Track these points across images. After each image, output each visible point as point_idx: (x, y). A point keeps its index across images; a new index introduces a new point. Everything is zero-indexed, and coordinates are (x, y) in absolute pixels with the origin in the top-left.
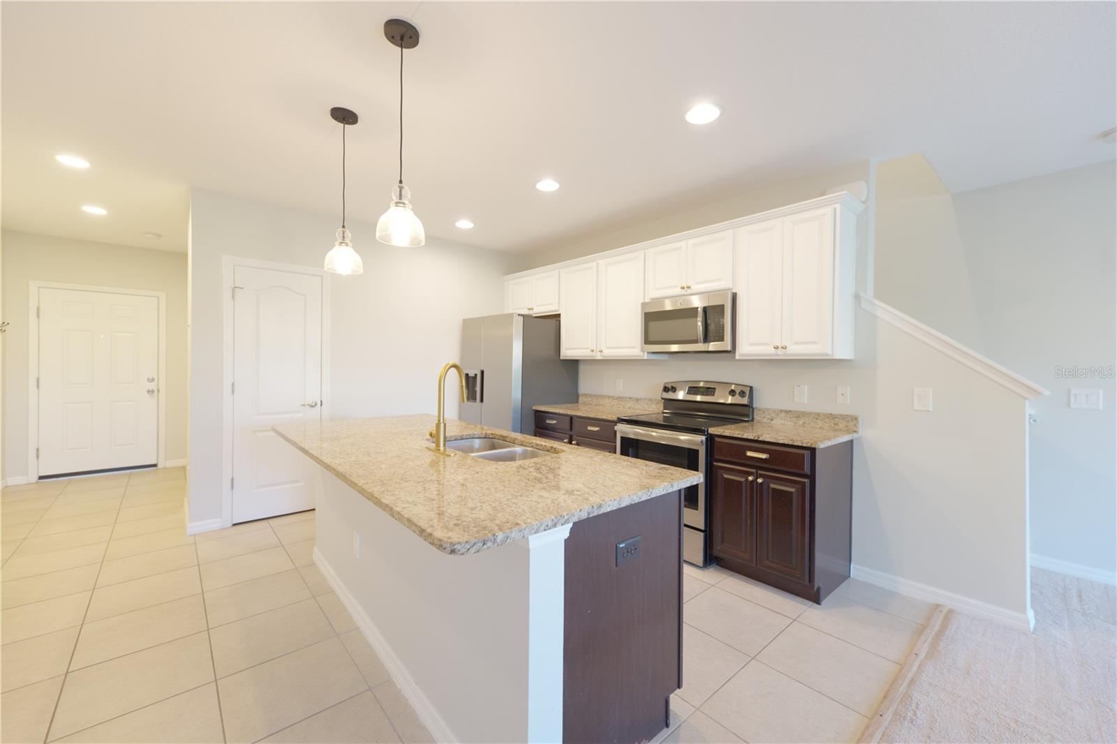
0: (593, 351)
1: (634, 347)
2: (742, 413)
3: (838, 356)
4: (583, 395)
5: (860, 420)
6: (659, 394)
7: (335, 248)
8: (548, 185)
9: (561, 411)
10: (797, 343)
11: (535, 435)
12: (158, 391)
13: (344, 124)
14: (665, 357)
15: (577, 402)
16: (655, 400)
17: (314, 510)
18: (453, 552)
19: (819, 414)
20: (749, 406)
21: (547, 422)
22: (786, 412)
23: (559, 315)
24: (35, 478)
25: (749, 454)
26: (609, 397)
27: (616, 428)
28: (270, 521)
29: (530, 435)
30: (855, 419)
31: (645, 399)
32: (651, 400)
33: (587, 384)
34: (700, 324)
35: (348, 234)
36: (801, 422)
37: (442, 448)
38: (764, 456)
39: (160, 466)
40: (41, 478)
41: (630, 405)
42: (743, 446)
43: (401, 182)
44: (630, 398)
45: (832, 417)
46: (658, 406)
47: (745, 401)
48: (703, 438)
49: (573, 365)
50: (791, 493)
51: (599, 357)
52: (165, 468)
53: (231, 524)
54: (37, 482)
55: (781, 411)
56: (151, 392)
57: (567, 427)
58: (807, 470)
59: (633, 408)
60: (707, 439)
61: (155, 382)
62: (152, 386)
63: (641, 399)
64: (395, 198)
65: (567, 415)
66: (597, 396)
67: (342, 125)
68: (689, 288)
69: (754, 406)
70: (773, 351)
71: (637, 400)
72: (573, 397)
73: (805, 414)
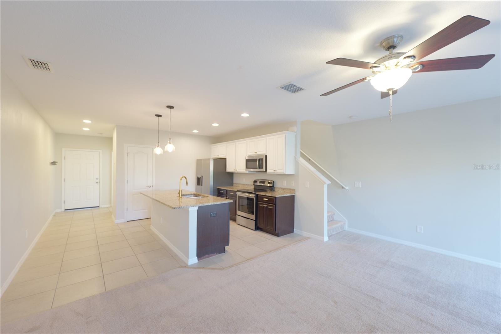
0: (235, 170)
1: (243, 169)
2: (272, 188)
4: (235, 183)
5: (296, 190)
6: (252, 183)
7: (156, 148)
8: (215, 125)
9: (224, 188)
10: (278, 170)
12: (100, 182)
14: (255, 172)
15: (233, 186)
16: (252, 185)
17: (150, 218)
18: (174, 208)
20: (273, 186)
21: (221, 192)
22: (281, 188)
23: (226, 158)
24: (63, 210)
25: (264, 199)
26: (241, 184)
27: (236, 193)
28: (138, 221)
30: (294, 190)
33: (236, 180)
34: (258, 163)
35: (159, 144)
36: (284, 191)
37: (180, 196)
38: (267, 199)
39: (100, 207)
40: (65, 210)
41: (246, 186)
42: (264, 197)
43: (170, 138)
45: (290, 189)
46: (253, 187)
47: (271, 185)
48: (255, 195)
49: (231, 174)
50: (272, 209)
51: (237, 172)
52: (101, 208)
53: (126, 221)
54: (64, 211)
56: (97, 183)
57: (225, 193)
58: (275, 203)
60: (256, 196)
61: (99, 180)
62: (98, 181)
64: (169, 142)
65: (225, 190)
66: (238, 184)
67: (158, 117)
68: (257, 153)
69: (275, 186)
71: (248, 185)
72: (232, 184)
73: (285, 189)
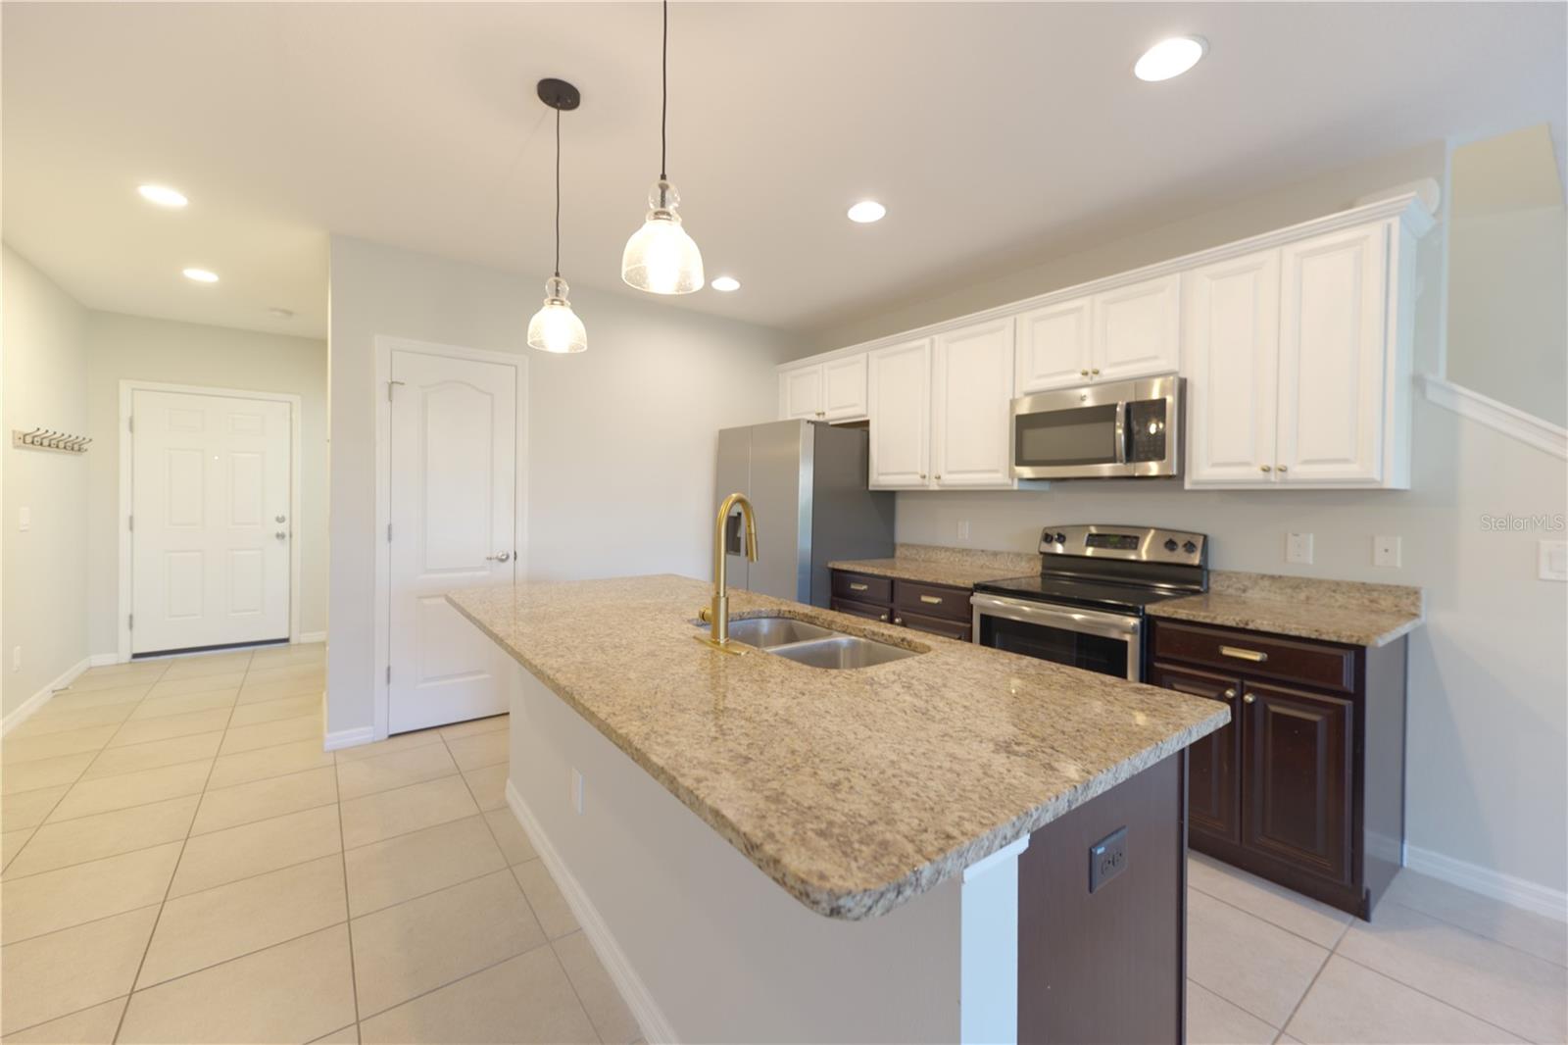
0: (924, 477)
1: (996, 471)
2: (1191, 579)
3: (1389, 484)
4: (902, 545)
5: (1424, 594)
6: (1035, 546)
7: (544, 308)
8: (867, 211)
9: (876, 572)
10: (1306, 462)
11: (832, 608)
12: (291, 536)
13: (558, 108)
14: (1045, 487)
15: (892, 555)
16: (1027, 554)
17: (507, 714)
18: (835, 912)
19: (1338, 584)
20: (1201, 570)
21: (853, 587)
22: (1273, 578)
23: (866, 423)
24: (126, 657)
25: (1227, 651)
26: (947, 549)
27: (973, 600)
28: (442, 730)
29: (826, 608)
30: (1415, 593)
31: (1009, 553)
32: (1018, 555)
33: (908, 529)
34: (1120, 431)
35: (565, 287)
36: (1303, 596)
37: (722, 640)
38: (1256, 657)
39: (293, 641)
40: (136, 656)
41: (982, 562)
42: (1215, 637)
43: (663, 177)
44: (983, 551)
45: (1365, 588)
46: (1032, 563)
47: (1195, 559)
48: (1133, 621)
49: (888, 499)
51: (934, 486)
52: (299, 644)
53: (386, 736)
54: (130, 663)
55: (1263, 577)
56: (281, 536)
57: (885, 595)
58: (1348, 682)
59: (988, 568)
60: (1142, 623)
61: (286, 524)
62: (283, 528)
63: (1002, 553)
65: (885, 577)
66: (926, 548)
67: (556, 111)
68: (1096, 372)
69: (1210, 567)
70: (1261, 475)
71: (995, 554)
72: (887, 548)
73: (1309, 583)
